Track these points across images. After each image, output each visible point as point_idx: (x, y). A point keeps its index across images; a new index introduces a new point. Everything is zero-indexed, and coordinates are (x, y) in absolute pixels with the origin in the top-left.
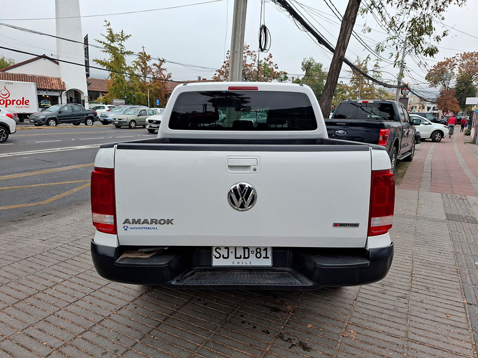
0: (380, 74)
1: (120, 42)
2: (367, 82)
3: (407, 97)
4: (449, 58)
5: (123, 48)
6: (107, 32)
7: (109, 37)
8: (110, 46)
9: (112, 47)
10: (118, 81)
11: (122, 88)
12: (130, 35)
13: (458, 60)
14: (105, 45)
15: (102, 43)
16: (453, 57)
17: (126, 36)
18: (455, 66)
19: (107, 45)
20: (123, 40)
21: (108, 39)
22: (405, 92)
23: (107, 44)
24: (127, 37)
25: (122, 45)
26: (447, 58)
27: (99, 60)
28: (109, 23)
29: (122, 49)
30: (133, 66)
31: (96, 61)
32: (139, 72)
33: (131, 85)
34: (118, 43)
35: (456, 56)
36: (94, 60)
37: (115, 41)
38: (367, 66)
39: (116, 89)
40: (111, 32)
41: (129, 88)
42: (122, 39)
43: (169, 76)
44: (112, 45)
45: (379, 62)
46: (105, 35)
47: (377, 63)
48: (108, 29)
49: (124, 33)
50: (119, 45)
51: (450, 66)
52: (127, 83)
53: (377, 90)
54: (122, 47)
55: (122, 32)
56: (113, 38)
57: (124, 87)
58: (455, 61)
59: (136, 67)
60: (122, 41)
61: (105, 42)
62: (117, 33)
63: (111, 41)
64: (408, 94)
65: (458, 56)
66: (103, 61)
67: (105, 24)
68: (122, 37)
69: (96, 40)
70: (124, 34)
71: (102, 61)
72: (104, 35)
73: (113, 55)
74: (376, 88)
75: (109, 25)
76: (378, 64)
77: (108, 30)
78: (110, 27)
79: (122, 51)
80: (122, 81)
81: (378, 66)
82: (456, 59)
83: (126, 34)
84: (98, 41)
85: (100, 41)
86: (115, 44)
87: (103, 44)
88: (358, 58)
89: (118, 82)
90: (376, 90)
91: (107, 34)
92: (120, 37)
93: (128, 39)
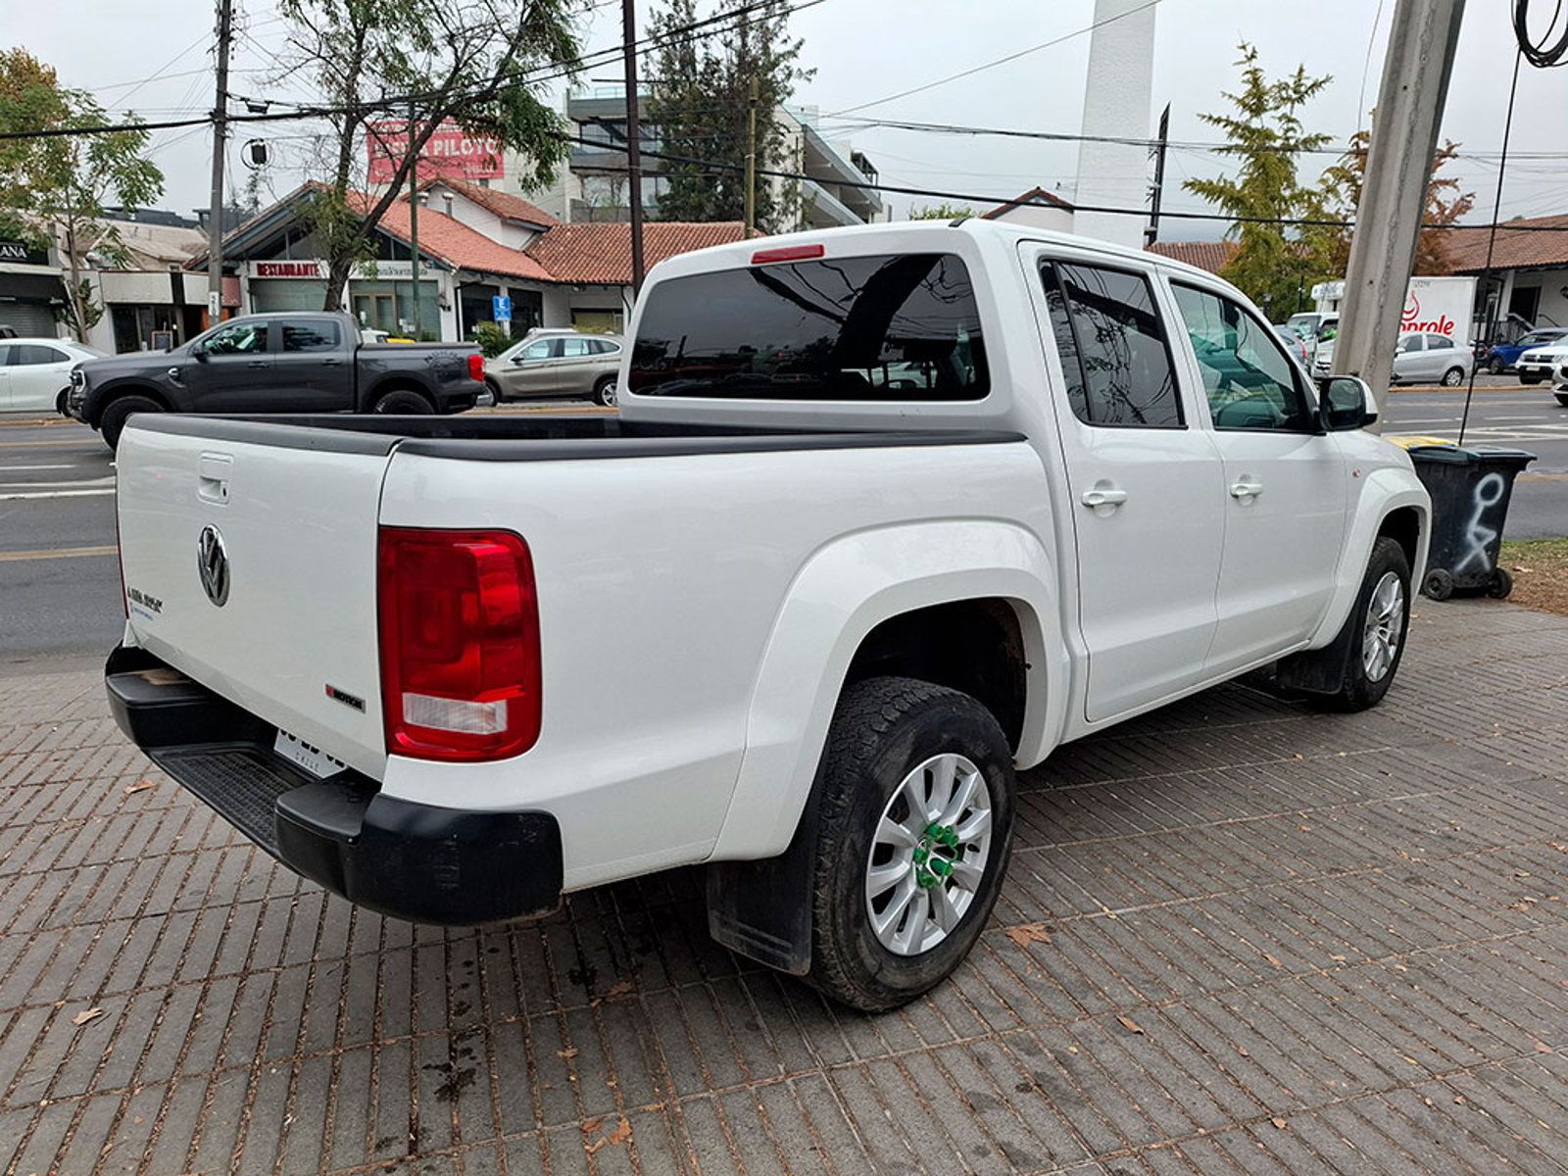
1: (1285, 109)
5: (1292, 129)
6: (1244, 82)
7: (1246, 101)
8: (1247, 128)
9: (1253, 132)
10: (1256, 243)
11: (1263, 268)
12: (1328, 79)
14: (1229, 129)
15: (1223, 124)
17: (1309, 85)
19: (1237, 126)
20: (1301, 99)
21: (1245, 106)
23: (1237, 123)
24: (1316, 85)
25: (1290, 120)
27: (1204, 181)
28: (1254, 51)
29: (1290, 134)
30: (1319, 188)
31: (1192, 185)
32: (1339, 205)
33: (1304, 254)
34: (1279, 113)
36: (1187, 185)
37: (1266, 110)
39: (1243, 272)
40: (1255, 82)
41: (1292, 266)
42: (1294, 96)
43: (1463, 206)
44: (1255, 123)
46: (1234, 95)
48: (1247, 72)
49: (1305, 74)
50: (1280, 119)
52: (1289, 249)
54: (1291, 125)
55: (1301, 71)
56: (1260, 98)
57: (1272, 263)
59: (1331, 190)
60: (1293, 103)
61: (1231, 119)
62: (1282, 81)
63: (1251, 111)
66: (1215, 182)
67: (1241, 55)
68: (1295, 92)
69: (1204, 117)
70: (1307, 78)
71: (1211, 183)
72: (1231, 96)
73: (1252, 160)
75: (1253, 56)
77: (1249, 76)
78: (1255, 63)
79: (1287, 139)
80: (1267, 242)
83: (1311, 76)
84: (1210, 118)
85: (1215, 116)
86: (1269, 121)
87: (1225, 126)
89: (1253, 248)
91: (1242, 89)
92: (1291, 92)
93: (1319, 93)
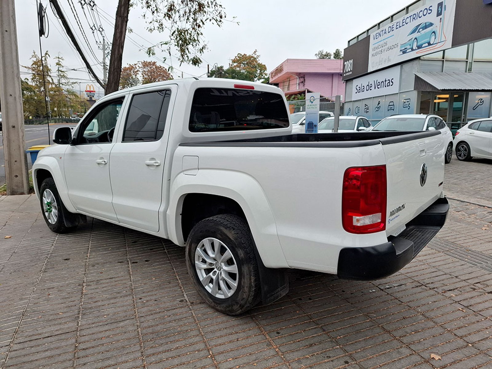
0: (65, 74)
2: (51, 82)
3: (93, 99)
4: (131, 65)
13: (140, 67)
16: (135, 64)
18: (138, 72)
22: (90, 94)
26: (130, 65)
35: (138, 63)
38: (48, 63)
45: (60, 60)
47: (59, 61)
51: (133, 72)
53: (65, 91)
58: (138, 68)
64: (93, 97)
65: (139, 64)
74: (63, 88)
76: (60, 63)
81: (60, 65)
82: (138, 66)
88: (34, 53)
90: (63, 91)
